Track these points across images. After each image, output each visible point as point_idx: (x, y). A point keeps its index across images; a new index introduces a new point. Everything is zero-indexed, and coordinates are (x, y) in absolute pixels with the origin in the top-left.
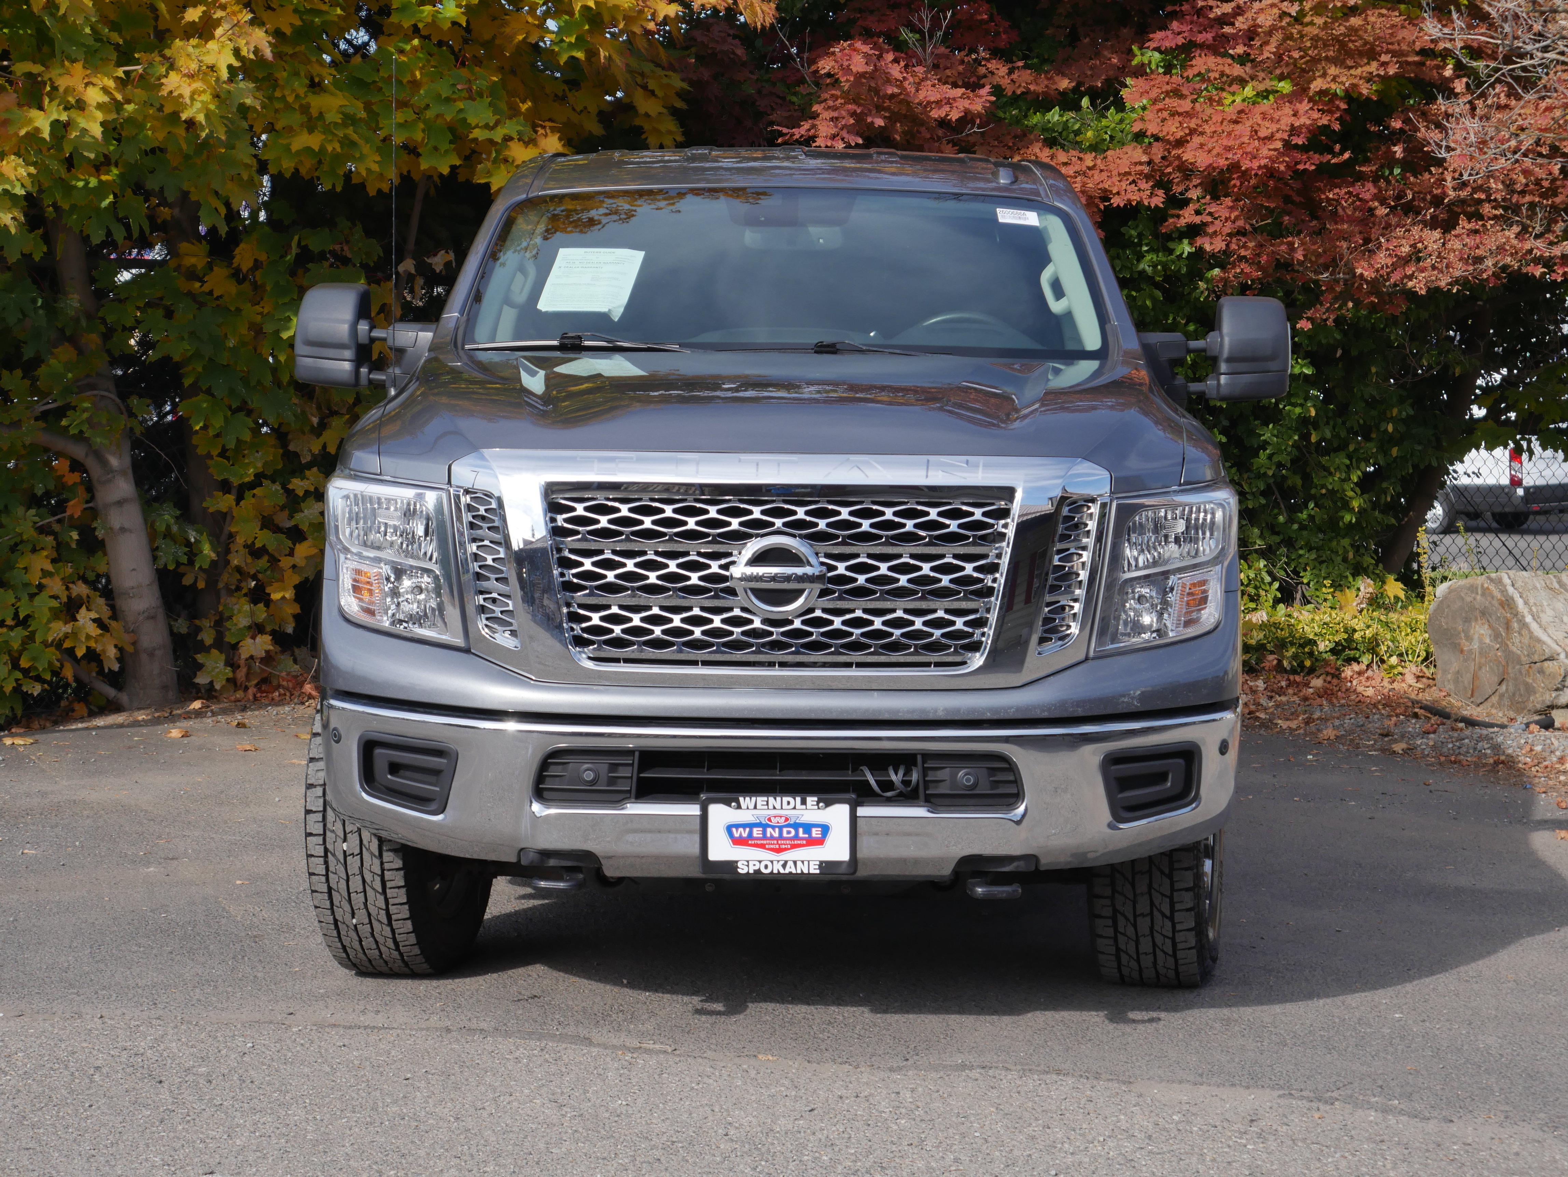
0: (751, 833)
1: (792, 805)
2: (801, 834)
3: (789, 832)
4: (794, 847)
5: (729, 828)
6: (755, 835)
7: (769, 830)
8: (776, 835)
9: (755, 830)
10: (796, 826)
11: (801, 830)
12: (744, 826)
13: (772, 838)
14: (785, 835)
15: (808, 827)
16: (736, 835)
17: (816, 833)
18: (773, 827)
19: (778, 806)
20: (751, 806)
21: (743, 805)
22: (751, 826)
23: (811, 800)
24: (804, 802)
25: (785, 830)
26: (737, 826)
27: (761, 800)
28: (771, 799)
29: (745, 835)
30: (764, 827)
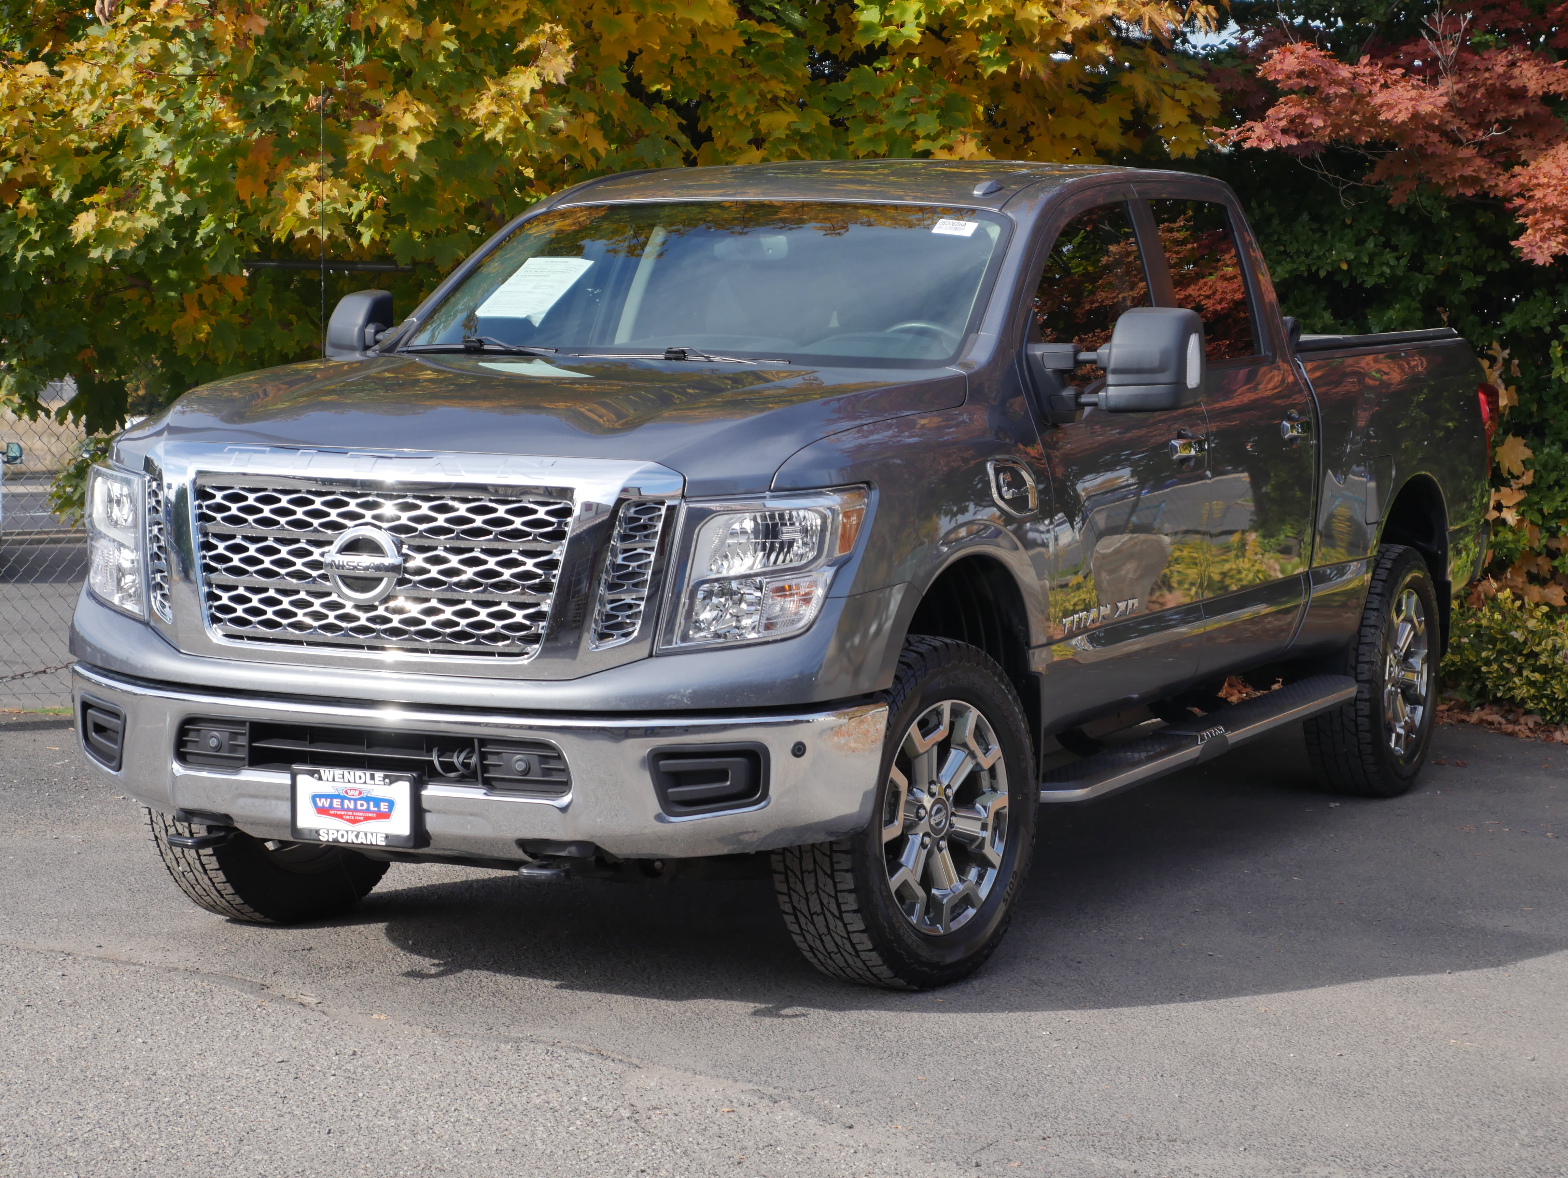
0: (331, 803)
1: (363, 780)
2: (372, 808)
3: (362, 805)
4: (367, 819)
5: (314, 798)
6: (335, 806)
7: (346, 802)
8: (352, 807)
9: (335, 801)
10: (368, 799)
11: (372, 804)
12: (326, 796)
13: (348, 810)
14: (359, 807)
15: (377, 801)
16: (320, 805)
17: (383, 807)
18: (350, 799)
19: (352, 780)
20: (331, 779)
21: (324, 778)
22: (332, 797)
23: (379, 775)
24: (372, 777)
25: (359, 803)
26: (321, 796)
27: (338, 772)
28: (346, 772)
29: (327, 805)
30: (342, 798)
